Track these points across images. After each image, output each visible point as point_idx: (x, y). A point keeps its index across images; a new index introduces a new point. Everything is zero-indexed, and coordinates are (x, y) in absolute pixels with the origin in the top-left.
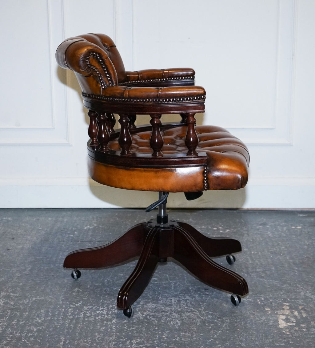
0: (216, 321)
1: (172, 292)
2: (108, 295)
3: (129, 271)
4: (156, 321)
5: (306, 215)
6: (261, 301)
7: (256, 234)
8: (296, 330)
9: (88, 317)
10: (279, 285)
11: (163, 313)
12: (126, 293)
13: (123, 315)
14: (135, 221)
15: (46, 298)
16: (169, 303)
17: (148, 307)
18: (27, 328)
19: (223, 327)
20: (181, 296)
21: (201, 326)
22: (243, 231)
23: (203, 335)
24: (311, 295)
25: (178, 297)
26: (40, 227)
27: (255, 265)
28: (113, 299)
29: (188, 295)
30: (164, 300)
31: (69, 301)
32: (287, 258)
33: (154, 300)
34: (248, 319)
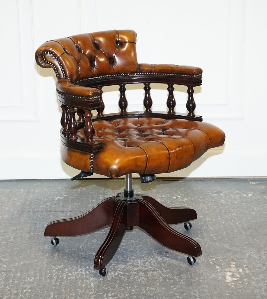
0: (175, 277)
1: (138, 255)
2: (84, 258)
3: (100, 238)
4: (126, 279)
5: (258, 183)
6: (213, 261)
7: (210, 202)
8: (239, 284)
9: (70, 277)
10: (228, 248)
11: (132, 272)
12: (102, 257)
13: (99, 274)
15: (32, 262)
16: (136, 264)
17: (119, 268)
18: (22, 286)
19: (181, 282)
20: (146, 258)
21: (163, 282)
22: (199, 199)
23: (164, 288)
24: (254, 255)
25: (143, 259)
26: (15, 198)
27: (209, 230)
28: (89, 262)
29: (151, 257)
30: (132, 262)
31: (52, 264)
32: (237, 224)
33: (123, 262)
34: (201, 276)
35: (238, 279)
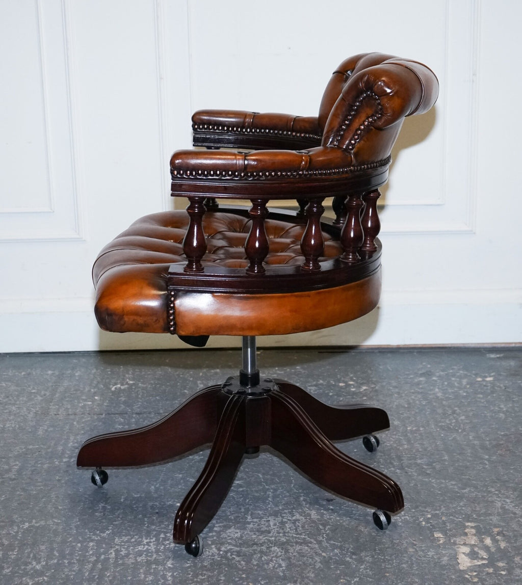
0: (348, 559)
1: (269, 506)
2: (157, 515)
3: (193, 469)
4: (242, 562)
5: (502, 355)
6: (427, 520)
7: (413, 393)
8: (488, 574)
9: (123, 558)
10: (456, 490)
11: (255, 547)
12: (190, 515)
13: (185, 552)
14: (201, 374)
15: (48, 523)
16: (264, 528)
17: (229, 536)
18: (17, 581)
19: (361, 570)
20: (285, 513)
21: (322, 570)
22: (391, 388)
24: (513, 506)
25: (281, 515)
26: (34, 389)
27: (414, 451)
28: (167, 523)
29: (297, 512)
30: (256, 522)
31: (89, 529)
32: (471, 437)
33: (239, 522)
34: (405, 555)
35: (484, 562)
